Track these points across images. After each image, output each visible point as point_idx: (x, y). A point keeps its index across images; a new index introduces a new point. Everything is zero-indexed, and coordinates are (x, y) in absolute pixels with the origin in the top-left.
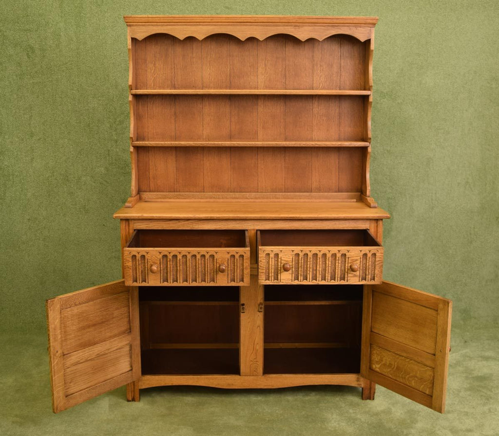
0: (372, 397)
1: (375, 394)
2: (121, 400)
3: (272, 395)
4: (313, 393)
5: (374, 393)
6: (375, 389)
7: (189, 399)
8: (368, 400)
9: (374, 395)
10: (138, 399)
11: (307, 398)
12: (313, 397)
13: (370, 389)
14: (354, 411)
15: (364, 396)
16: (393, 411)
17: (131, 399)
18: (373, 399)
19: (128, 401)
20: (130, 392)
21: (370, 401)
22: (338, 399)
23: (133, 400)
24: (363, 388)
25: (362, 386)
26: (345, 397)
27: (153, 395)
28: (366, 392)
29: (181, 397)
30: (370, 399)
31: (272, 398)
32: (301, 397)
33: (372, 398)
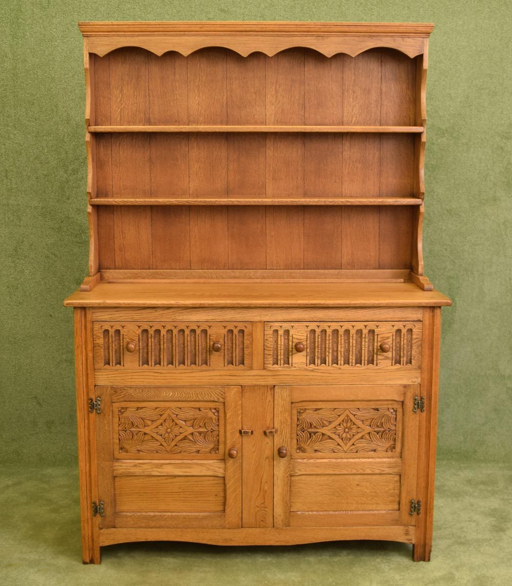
0: (427, 556)
1: (432, 554)
2: (74, 563)
3: (286, 554)
4: (345, 553)
5: (430, 551)
6: (431, 546)
7: (170, 561)
8: (422, 562)
9: (430, 554)
10: (99, 560)
11: (336, 559)
12: (344, 558)
13: (425, 545)
14: (402, 578)
15: (415, 556)
16: (456, 577)
17: (88, 561)
18: (429, 560)
19: (85, 563)
20: (87, 551)
21: (424, 562)
22: (379, 560)
23: (92, 562)
24: (414, 545)
25: (413, 542)
26: (389, 558)
27: (119, 554)
28: (419, 551)
29: (159, 558)
30: (424, 560)
31: (286, 560)
32: (328, 558)
33: (427, 559)
